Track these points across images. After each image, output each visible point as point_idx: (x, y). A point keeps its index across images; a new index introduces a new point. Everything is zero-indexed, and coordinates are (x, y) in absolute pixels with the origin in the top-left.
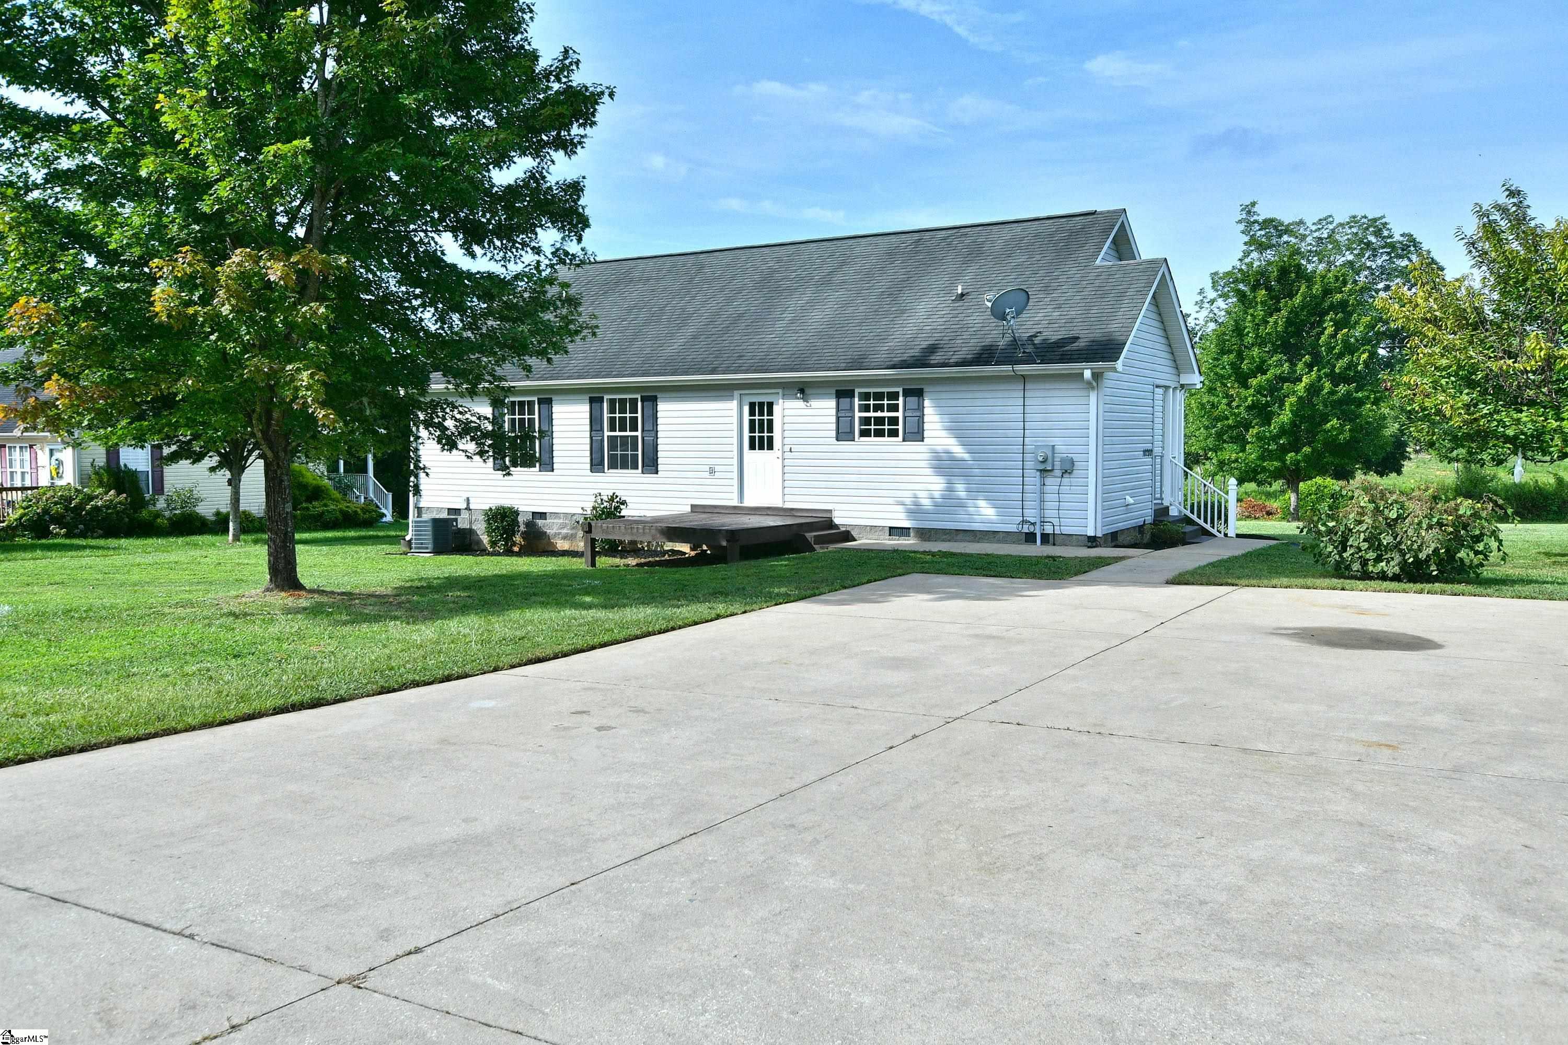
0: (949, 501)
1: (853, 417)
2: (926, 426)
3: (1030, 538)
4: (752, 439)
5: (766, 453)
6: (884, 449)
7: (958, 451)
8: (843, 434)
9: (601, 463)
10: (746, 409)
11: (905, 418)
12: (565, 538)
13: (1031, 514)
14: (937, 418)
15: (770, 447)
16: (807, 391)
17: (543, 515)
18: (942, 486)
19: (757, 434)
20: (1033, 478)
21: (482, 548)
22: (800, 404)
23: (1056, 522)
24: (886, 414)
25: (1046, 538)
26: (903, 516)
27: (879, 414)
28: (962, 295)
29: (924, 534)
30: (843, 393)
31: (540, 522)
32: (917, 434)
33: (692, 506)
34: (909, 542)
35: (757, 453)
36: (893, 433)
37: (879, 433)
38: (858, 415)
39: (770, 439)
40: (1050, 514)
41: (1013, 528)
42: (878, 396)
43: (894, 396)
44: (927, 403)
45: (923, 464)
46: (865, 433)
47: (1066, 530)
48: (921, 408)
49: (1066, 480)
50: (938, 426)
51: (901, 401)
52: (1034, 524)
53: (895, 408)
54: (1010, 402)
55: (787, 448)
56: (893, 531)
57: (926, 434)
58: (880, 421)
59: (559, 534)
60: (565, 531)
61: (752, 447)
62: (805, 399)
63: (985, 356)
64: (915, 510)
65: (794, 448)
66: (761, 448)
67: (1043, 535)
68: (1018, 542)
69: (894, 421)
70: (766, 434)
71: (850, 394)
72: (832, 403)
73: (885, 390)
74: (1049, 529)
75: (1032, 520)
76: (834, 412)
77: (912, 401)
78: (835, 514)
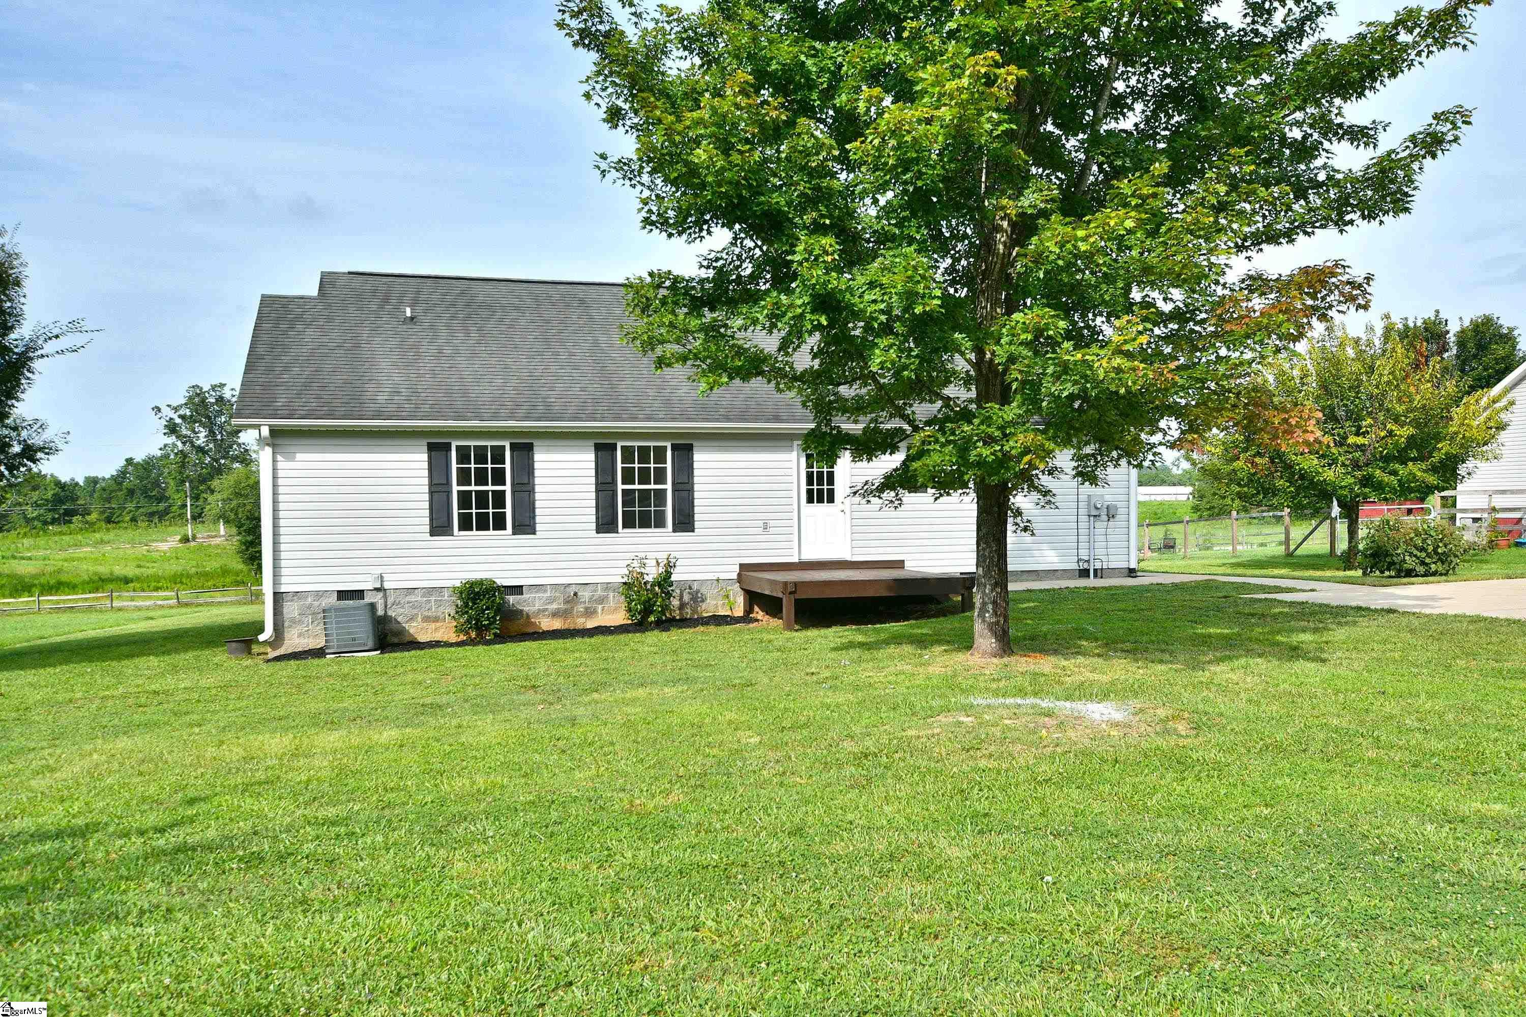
3: (1084, 573)
4: (810, 493)
5: (824, 507)
9: (613, 521)
10: (803, 461)
12: (555, 614)
15: (831, 500)
17: (518, 589)
19: (815, 487)
20: (1085, 522)
21: (408, 639)
23: (1104, 558)
25: (1096, 573)
31: (514, 598)
33: (741, 565)
35: (816, 508)
39: (831, 493)
40: (1100, 552)
41: (1073, 566)
47: (1112, 565)
49: (1111, 524)
52: (1088, 561)
55: (855, 501)
59: (545, 610)
60: (554, 606)
61: (810, 499)
66: (820, 500)
67: (1095, 570)
68: (1073, 577)
70: (825, 487)
74: (1098, 565)
75: (1086, 558)
78: (907, 564)
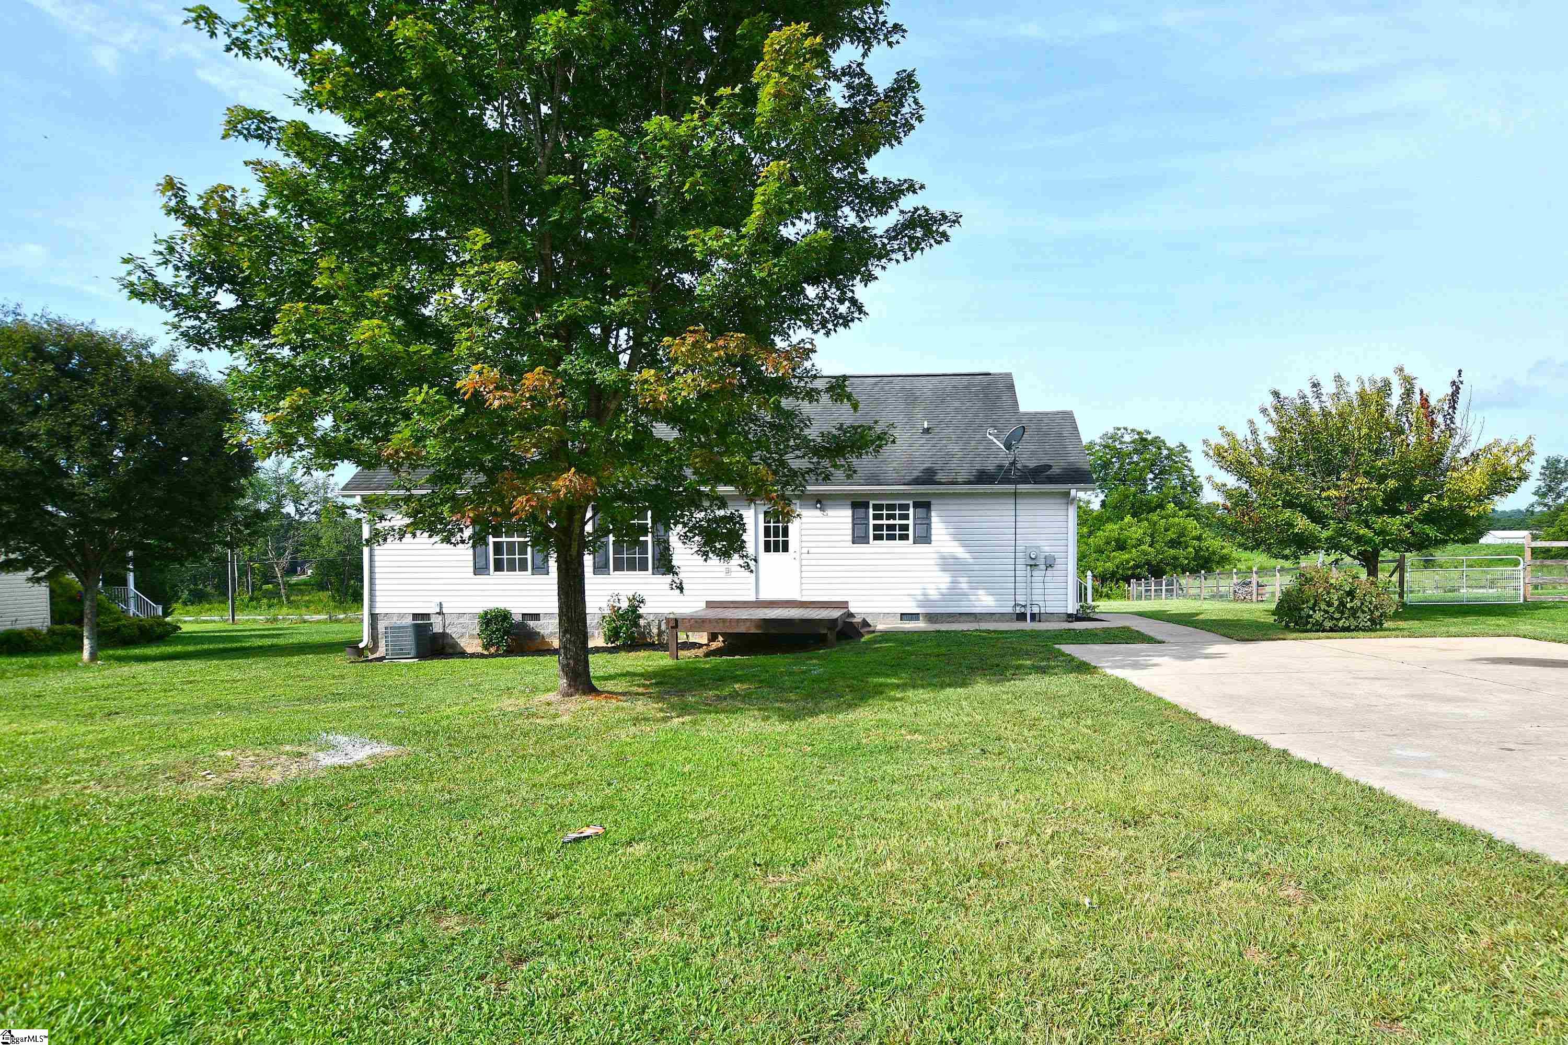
0: (954, 592)
1: (868, 524)
2: (933, 532)
3: (1021, 617)
4: (767, 543)
5: (780, 555)
6: (897, 550)
7: (960, 552)
8: (859, 538)
9: (606, 565)
10: (761, 517)
11: (915, 525)
13: (1021, 600)
14: (942, 525)
15: (786, 549)
16: (824, 502)
17: (536, 617)
18: (949, 580)
19: (772, 539)
20: (1022, 571)
21: (459, 650)
22: (818, 513)
23: (1041, 604)
24: (897, 522)
25: (1033, 616)
26: (914, 604)
27: (891, 522)
28: (928, 429)
29: (931, 618)
30: (859, 504)
31: (531, 623)
32: (924, 538)
33: (707, 602)
34: (921, 625)
35: (772, 555)
36: (904, 537)
37: (891, 537)
38: (872, 522)
39: (786, 543)
40: (1037, 598)
41: (1010, 610)
42: (891, 507)
43: (905, 507)
44: (933, 514)
45: (932, 562)
46: (878, 537)
47: (1049, 610)
48: (928, 517)
49: (1049, 573)
50: (944, 532)
51: (911, 512)
52: (1025, 606)
53: (906, 517)
54: (1005, 513)
55: (805, 550)
56: (904, 616)
57: (933, 538)
58: (891, 527)
59: (555, 633)
61: (767, 549)
62: (821, 509)
63: (983, 477)
64: (926, 601)
65: (812, 550)
66: (776, 550)
68: (1011, 621)
69: (905, 528)
70: (781, 539)
71: (866, 505)
72: (849, 513)
73: (897, 502)
74: (1036, 610)
75: (1023, 603)
76: (850, 520)
77: (921, 512)
78: (850, 605)
